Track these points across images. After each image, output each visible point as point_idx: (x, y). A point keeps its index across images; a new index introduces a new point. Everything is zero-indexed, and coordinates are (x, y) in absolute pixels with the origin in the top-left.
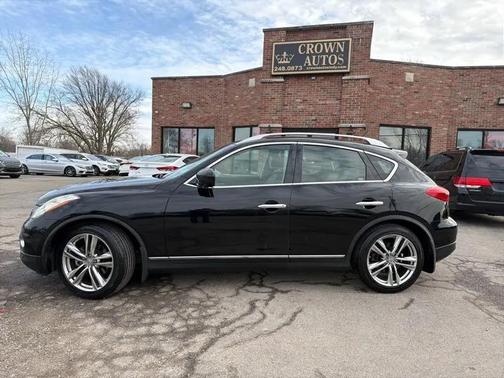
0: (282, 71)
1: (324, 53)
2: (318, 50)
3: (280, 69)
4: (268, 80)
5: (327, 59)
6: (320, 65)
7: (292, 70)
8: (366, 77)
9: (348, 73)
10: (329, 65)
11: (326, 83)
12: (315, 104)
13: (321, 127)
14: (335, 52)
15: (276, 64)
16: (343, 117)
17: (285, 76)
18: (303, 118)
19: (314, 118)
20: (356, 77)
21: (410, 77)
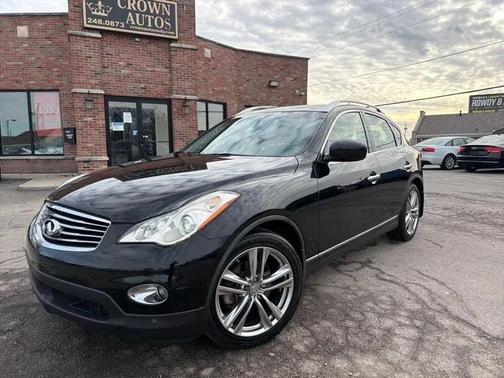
0: (98, 24)
1: (148, 12)
2: (142, 8)
3: (95, 21)
4: (79, 32)
5: (153, 21)
6: (146, 25)
7: (111, 26)
8: (194, 47)
9: (176, 41)
10: (154, 27)
11: (152, 47)
12: (141, 70)
13: (152, 96)
14: (160, 15)
15: (89, 14)
16: (175, 87)
17: (101, 31)
18: (130, 86)
19: (142, 86)
20: (184, 46)
21: (208, 53)
